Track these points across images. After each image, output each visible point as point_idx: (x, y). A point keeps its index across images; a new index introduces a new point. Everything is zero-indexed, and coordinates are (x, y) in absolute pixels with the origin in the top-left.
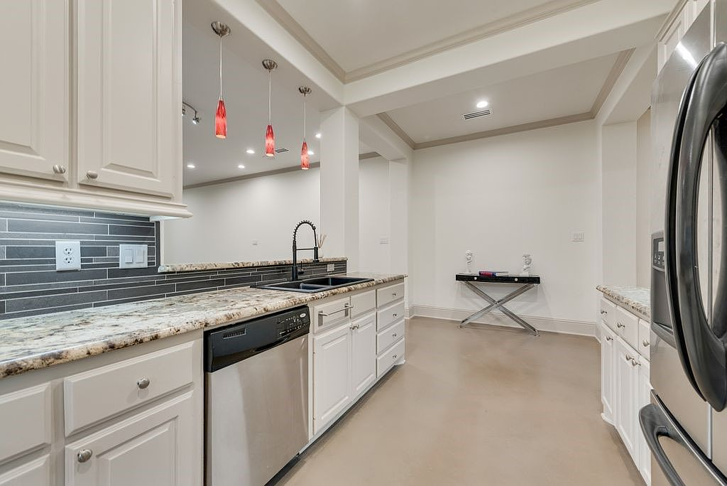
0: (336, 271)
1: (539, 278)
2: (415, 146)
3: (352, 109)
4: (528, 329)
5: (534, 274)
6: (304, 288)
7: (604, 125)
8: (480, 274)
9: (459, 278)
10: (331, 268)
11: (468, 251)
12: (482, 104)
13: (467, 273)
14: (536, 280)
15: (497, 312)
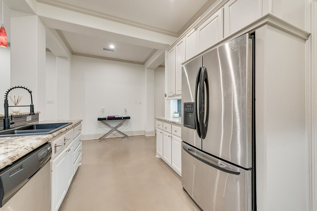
0: (33, 120)
1: (130, 117)
2: (73, 53)
3: (43, 20)
4: (126, 136)
5: (128, 116)
6: (18, 133)
7: (147, 68)
8: (108, 117)
9: (99, 119)
10: (29, 118)
11: (103, 108)
12: (112, 47)
13: (102, 117)
14: (129, 118)
15: (115, 132)
